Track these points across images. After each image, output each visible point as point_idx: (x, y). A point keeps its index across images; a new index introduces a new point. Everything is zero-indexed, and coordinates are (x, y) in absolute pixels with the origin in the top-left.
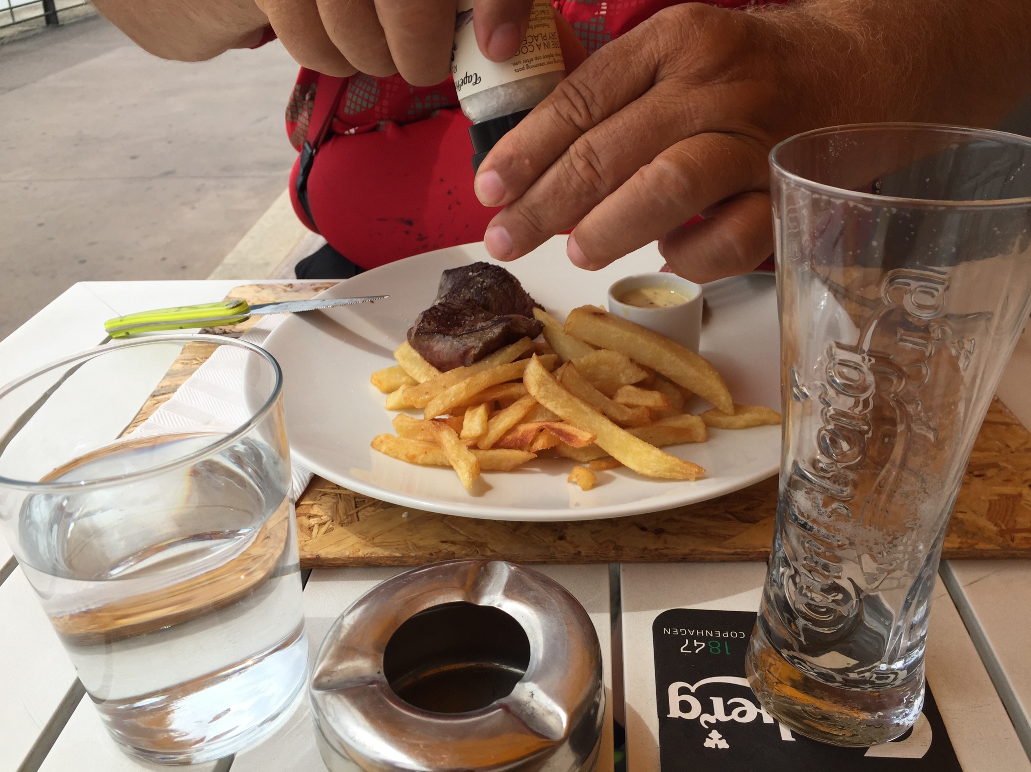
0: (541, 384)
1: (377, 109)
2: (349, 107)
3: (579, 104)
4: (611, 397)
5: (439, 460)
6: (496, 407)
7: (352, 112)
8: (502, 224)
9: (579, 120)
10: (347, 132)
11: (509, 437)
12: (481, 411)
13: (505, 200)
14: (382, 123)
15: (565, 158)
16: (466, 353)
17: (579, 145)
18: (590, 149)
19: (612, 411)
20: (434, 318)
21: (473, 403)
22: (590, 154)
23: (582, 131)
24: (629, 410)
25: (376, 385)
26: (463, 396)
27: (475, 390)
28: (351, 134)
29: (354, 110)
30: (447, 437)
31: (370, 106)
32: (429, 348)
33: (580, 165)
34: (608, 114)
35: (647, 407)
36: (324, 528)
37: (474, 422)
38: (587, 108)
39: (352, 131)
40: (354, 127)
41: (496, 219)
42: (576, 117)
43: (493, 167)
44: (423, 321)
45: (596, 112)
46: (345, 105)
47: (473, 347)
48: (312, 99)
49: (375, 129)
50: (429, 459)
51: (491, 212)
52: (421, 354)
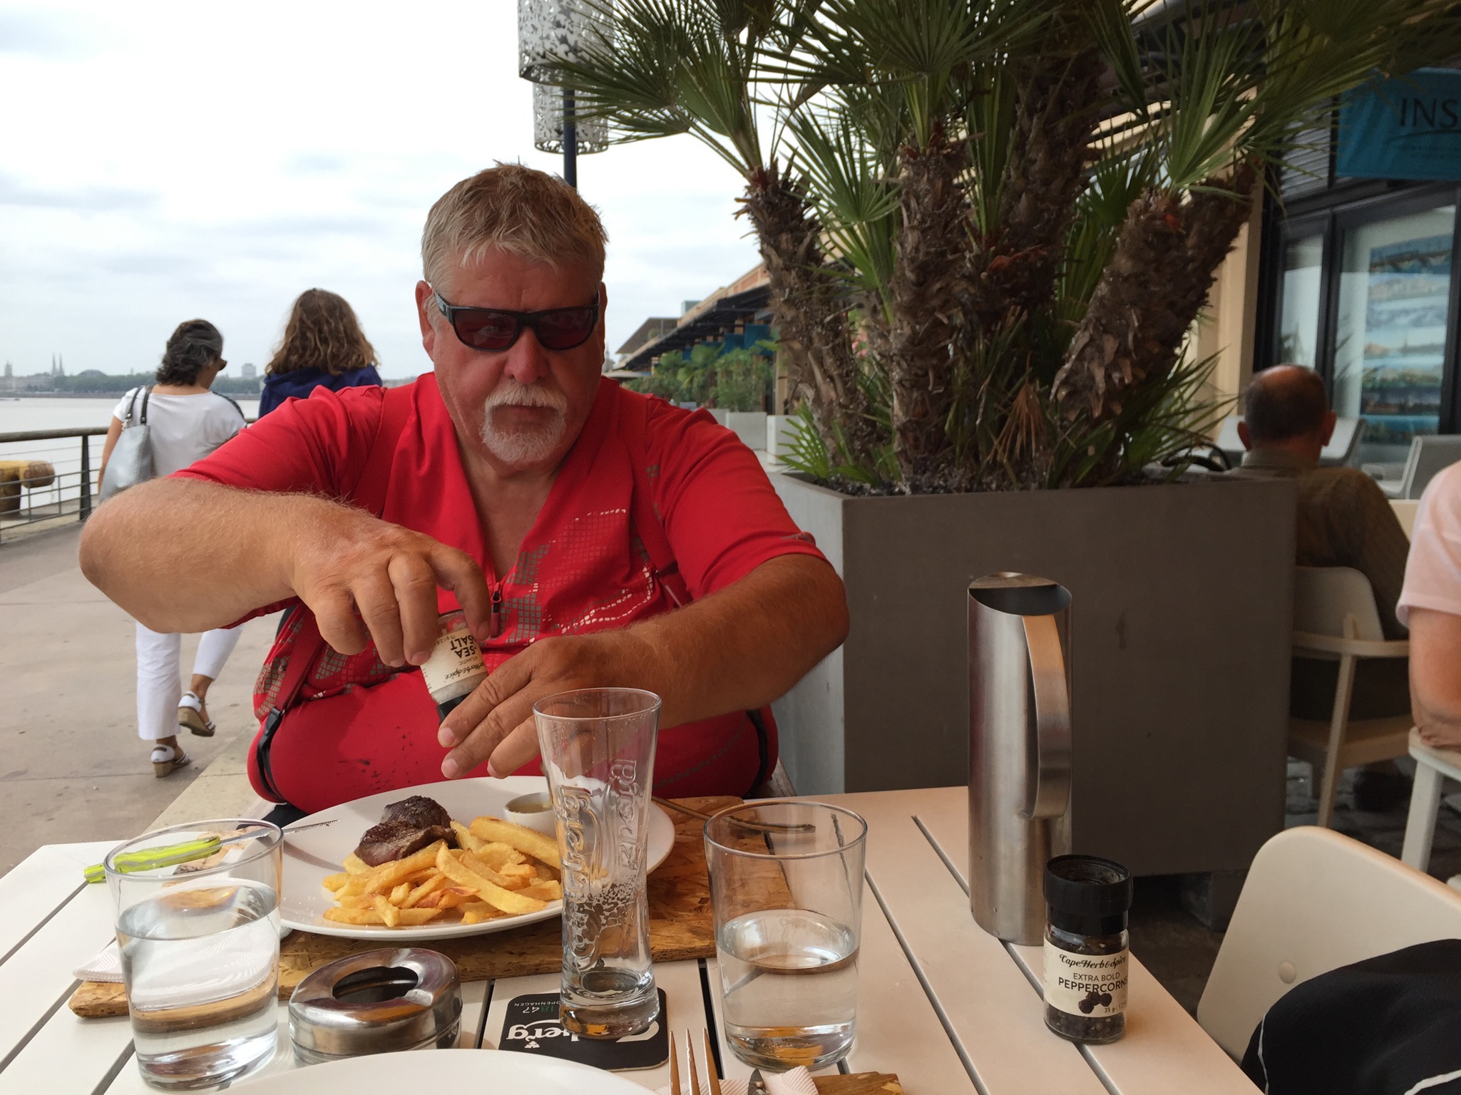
0: (447, 862)
1: (344, 672)
2: (320, 674)
3: (493, 692)
4: (497, 872)
5: (374, 919)
6: (416, 884)
7: (322, 677)
8: (452, 757)
9: (493, 700)
10: (315, 696)
11: (423, 901)
12: (405, 886)
13: (454, 744)
14: (349, 686)
15: (486, 720)
16: (397, 852)
17: (492, 714)
18: (498, 716)
19: (496, 880)
20: (375, 834)
21: (399, 882)
22: (498, 720)
23: (494, 706)
24: (507, 878)
25: (327, 887)
26: (392, 876)
27: (401, 872)
28: (320, 698)
29: (324, 676)
30: (380, 900)
31: (339, 669)
32: (370, 854)
33: (493, 724)
34: (506, 698)
35: (520, 876)
36: (286, 973)
37: (399, 893)
38: (496, 694)
39: (321, 694)
40: (322, 691)
41: (449, 755)
42: (490, 699)
43: (447, 726)
44: (366, 836)
45: (501, 696)
46: (316, 672)
47: (402, 847)
48: (284, 669)
49: (341, 692)
50: (365, 919)
51: (447, 750)
52: (364, 860)
